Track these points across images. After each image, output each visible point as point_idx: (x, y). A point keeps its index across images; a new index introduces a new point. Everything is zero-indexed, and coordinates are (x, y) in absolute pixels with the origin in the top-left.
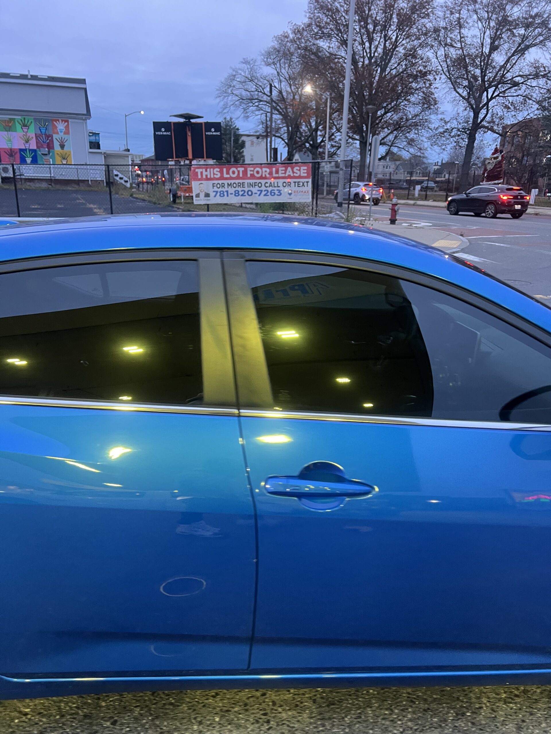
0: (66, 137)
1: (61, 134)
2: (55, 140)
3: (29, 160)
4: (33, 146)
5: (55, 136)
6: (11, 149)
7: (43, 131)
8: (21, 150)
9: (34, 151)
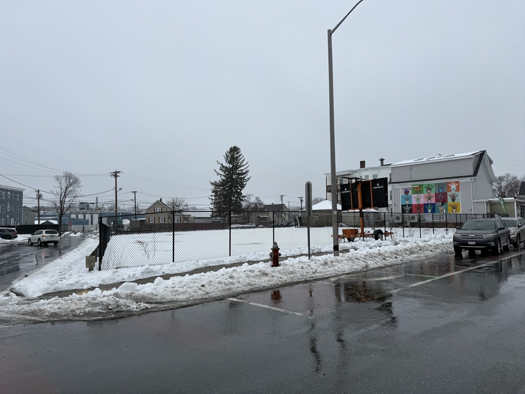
0: (457, 193)
1: (453, 192)
2: (448, 196)
3: (429, 211)
4: (433, 201)
5: (448, 193)
6: (419, 204)
7: (441, 191)
8: (425, 204)
9: (434, 204)
